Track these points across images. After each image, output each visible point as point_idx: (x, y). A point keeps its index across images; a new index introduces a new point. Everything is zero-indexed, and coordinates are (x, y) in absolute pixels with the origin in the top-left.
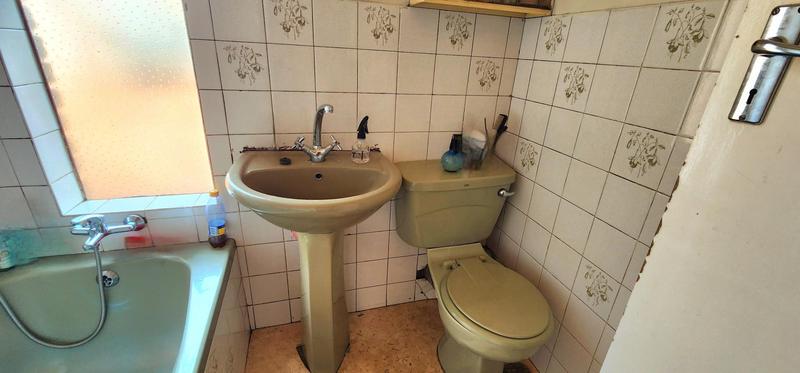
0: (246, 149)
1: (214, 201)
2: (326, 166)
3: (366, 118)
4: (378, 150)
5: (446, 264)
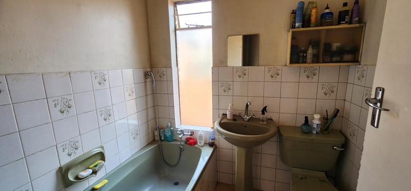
0: (223, 114)
1: (212, 130)
2: (249, 123)
3: (266, 107)
4: (272, 119)
5: (299, 176)
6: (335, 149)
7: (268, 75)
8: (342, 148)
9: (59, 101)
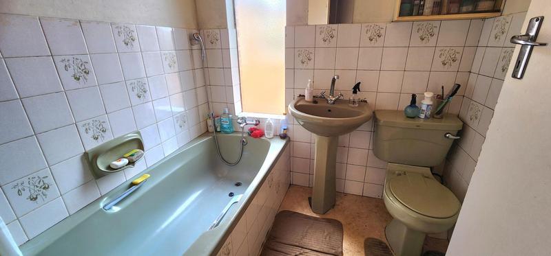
0: (300, 95)
1: (284, 117)
2: (335, 106)
3: (360, 83)
4: (366, 101)
5: (397, 172)
6: (448, 138)
7: (366, 37)
8: (457, 136)
9: (71, 62)
